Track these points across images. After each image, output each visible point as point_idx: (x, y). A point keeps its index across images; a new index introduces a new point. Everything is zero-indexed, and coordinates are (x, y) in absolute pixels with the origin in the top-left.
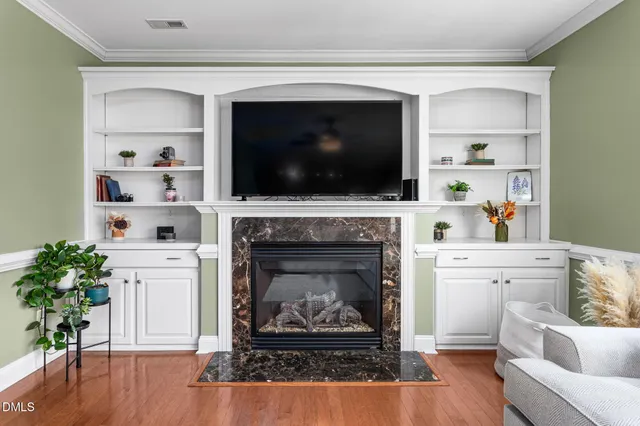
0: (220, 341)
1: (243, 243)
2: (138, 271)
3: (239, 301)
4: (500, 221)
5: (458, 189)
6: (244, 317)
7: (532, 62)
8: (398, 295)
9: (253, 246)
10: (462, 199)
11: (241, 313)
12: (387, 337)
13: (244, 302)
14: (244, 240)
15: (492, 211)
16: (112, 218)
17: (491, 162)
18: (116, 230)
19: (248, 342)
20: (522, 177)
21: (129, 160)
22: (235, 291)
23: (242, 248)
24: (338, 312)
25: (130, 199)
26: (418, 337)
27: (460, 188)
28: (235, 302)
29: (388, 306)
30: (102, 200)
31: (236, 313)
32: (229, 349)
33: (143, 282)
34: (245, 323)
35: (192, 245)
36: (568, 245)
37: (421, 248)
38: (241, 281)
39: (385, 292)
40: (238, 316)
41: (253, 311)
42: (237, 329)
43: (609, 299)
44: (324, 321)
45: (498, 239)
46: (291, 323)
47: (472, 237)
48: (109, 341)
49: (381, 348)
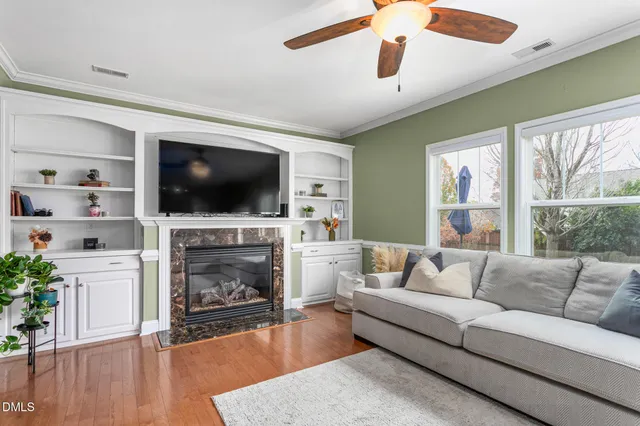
0: (160, 322)
1: (179, 247)
2: (77, 276)
3: (176, 291)
4: (331, 229)
5: (309, 210)
6: (180, 303)
7: (342, 140)
8: (282, 275)
9: (187, 249)
10: (311, 216)
11: (178, 300)
12: (276, 302)
13: (180, 291)
14: (181, 245)
15: (327, 224)
16: (35, 231)
17: (325, 195)
18: (40, 242)
19: (183, 320)
20: (339, 204)
21: (50, 178)
22: (173, 283)
23: (179, 252)
24: (243, 292)
25: (50, 214)
26: (293, 300)
27: (310, 210)
28: (172, 292)
29: (277, 283)
30: (16, 215)
31: (174, 300)
32: (168, 327)
33: (85, 285)
34: (181, 306)
35: (135, 252)
36: (361, 241)
37: (295, 246)
38: (178, 276)
39: (275, 274)
40: (176, 302)
41: (187, 296)
42: (174, 311)
43: (383, 263)
44: (235, 299)
45: (330, 240)
46: (213, 302)
47: (314, 239)
48: (55, 340)
49: (273, 310)
